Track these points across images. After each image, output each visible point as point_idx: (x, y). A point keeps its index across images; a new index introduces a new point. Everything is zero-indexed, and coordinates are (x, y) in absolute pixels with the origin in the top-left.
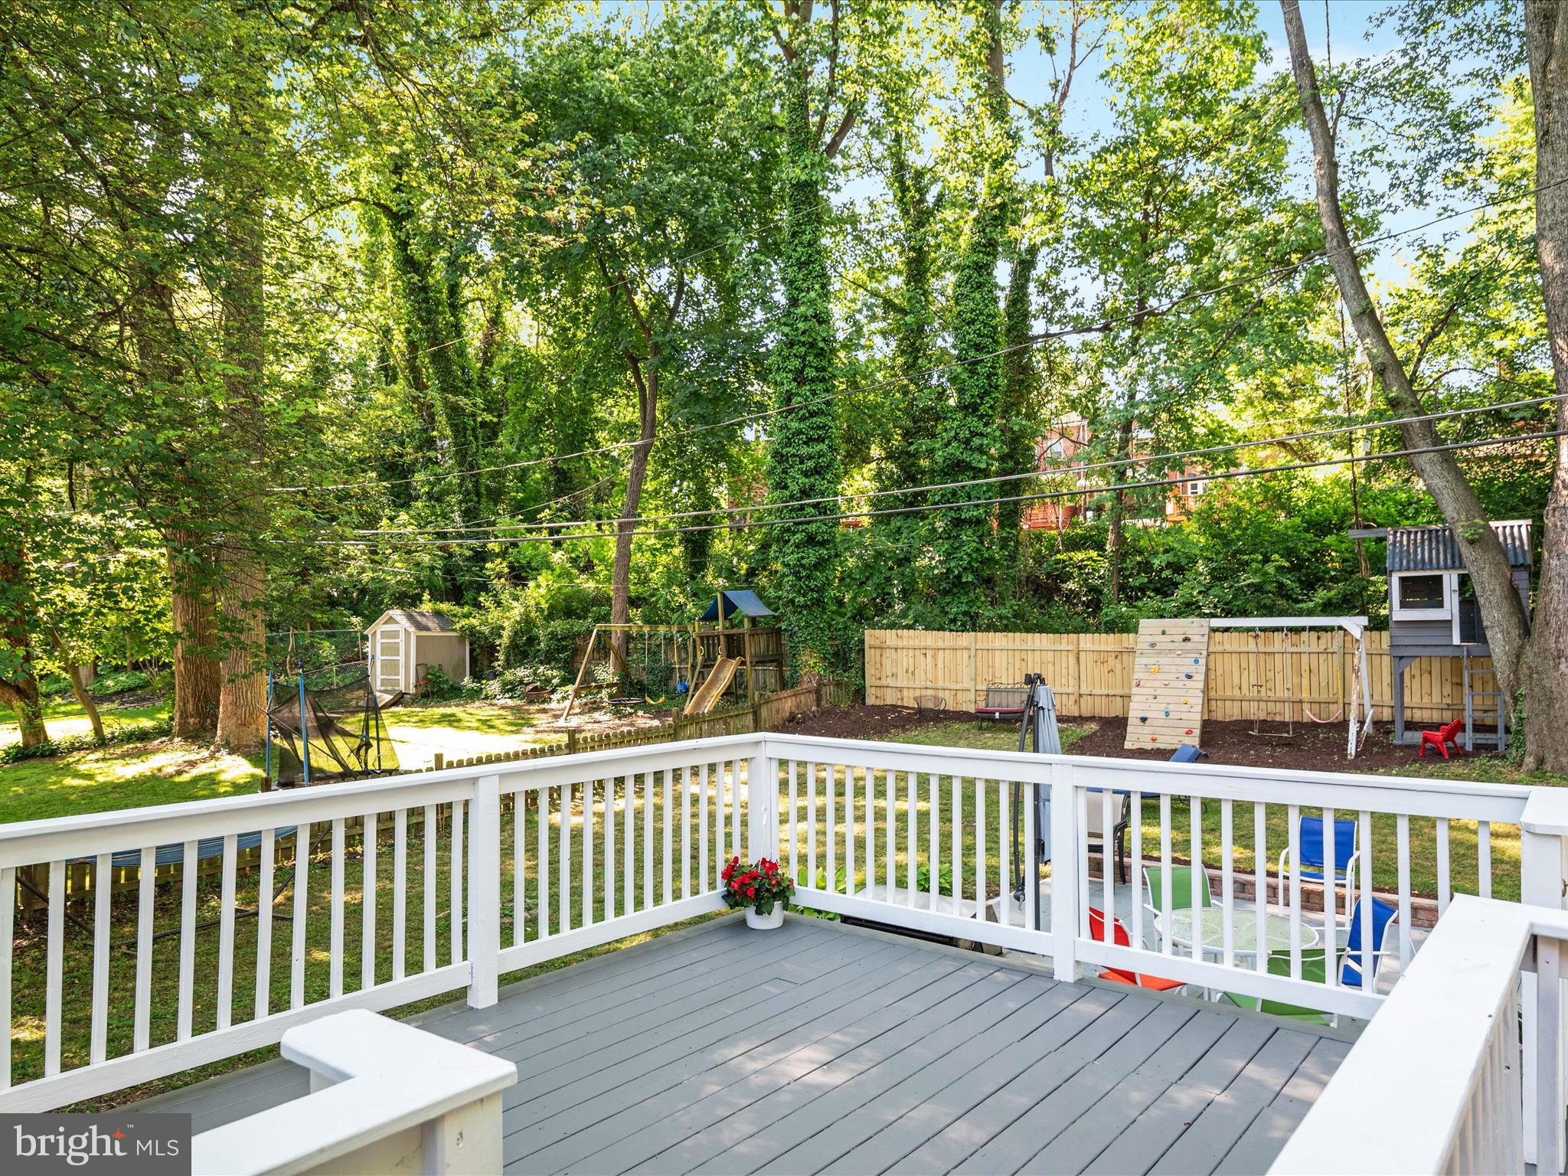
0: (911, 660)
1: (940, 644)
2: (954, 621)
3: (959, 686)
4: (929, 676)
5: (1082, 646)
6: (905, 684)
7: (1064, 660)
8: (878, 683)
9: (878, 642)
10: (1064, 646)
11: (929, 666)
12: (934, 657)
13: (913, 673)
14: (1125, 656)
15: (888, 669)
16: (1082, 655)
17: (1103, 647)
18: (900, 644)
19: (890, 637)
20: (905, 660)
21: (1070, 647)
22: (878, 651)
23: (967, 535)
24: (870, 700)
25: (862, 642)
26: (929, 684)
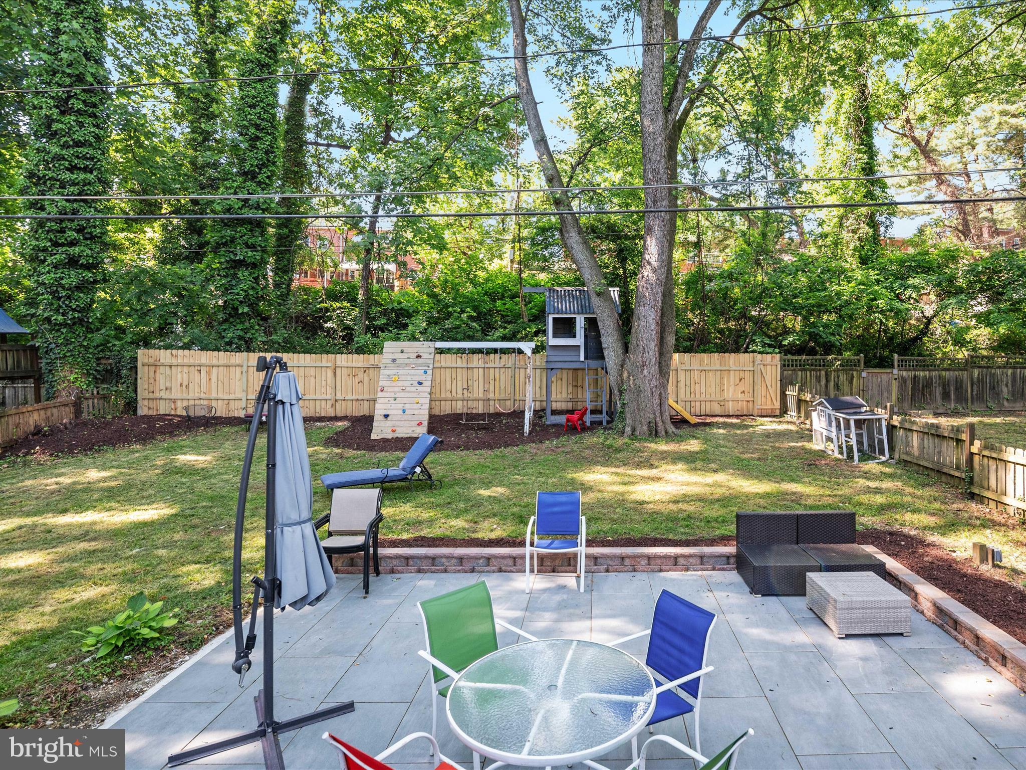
0: (185, 376)
1: (215, 362)
2: (230, 343)
3: (232, 396)
4: (203, 389)
5: (339, 363)
6: (179, 396)
7: (324, 373)
8: (151, 396)
9: (151, 361)
10: (324, 364)
11: (204, 381)
12: (209, 373)
13: (187, 387)
14: (371, 370)
15: (162, 382)
16: (338, 371)
17: (355, 365)
18: (174, 361)
19: (164, 356)
20: (180, 376)
21: (329, 365)
22: (152, 369)
23: (243, 274)
24: (142, 411)
25: (134, 359)
26: (203, 396)
